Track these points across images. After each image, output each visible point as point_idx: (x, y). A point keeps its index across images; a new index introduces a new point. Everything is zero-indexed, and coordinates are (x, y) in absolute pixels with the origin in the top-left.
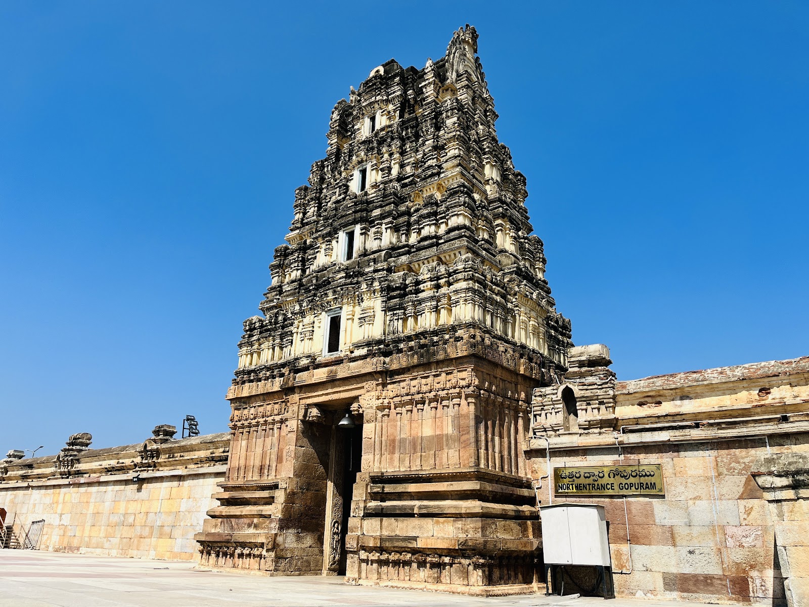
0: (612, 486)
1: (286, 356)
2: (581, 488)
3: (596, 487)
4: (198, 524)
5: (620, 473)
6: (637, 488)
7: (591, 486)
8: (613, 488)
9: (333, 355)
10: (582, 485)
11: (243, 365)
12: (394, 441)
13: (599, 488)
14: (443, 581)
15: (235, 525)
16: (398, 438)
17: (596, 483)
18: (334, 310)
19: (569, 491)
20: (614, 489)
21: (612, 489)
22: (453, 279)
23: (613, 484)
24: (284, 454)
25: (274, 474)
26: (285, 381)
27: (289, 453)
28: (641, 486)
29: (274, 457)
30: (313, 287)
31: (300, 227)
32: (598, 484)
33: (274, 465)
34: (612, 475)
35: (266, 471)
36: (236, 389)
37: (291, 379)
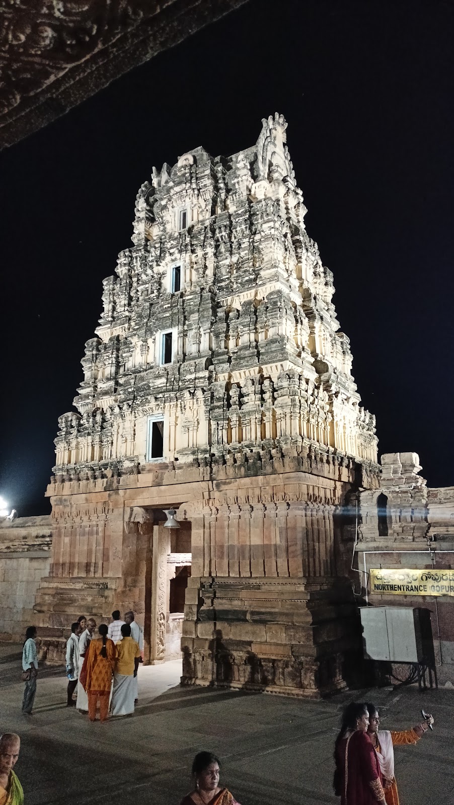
0: (424, 588)
1: (107, 457)
2: (396, 589)
3: (410, 589)
4: (15, 606)
5: (432, 576)
6: (447, 590)
7: (405, 588)
8: (425, 589)
9: (157, 460)
10: (397, 587)
11: (62, 463)
12: (222, 547)
13: (413, 590)
14: (278, 683)
15: (64, 620)
16: (226, 545)
17: (410, 585)
18: (156, 416)
19: (384, 591)
20: (426, 591)
21: (424, 591)
22: (277, 394)
23: (426, 586)
24: (111, 554)
25: (100, 571)
26: (109, 483)
27: (117, 554)
28: (451, 589)
29: (100, 555)
30: (133, 389)
31: (112, 321)
32: (412, 586)
33: (100, 565)
34: (424, 578)
35: (92, 569)
36: (56, 486)
37: (115, 481)
